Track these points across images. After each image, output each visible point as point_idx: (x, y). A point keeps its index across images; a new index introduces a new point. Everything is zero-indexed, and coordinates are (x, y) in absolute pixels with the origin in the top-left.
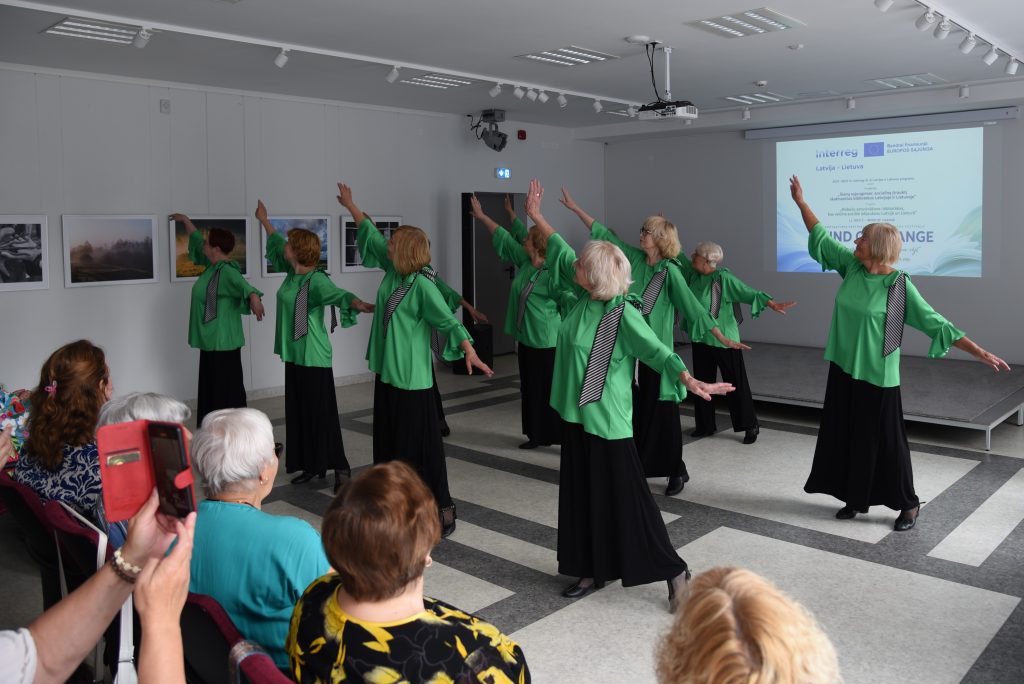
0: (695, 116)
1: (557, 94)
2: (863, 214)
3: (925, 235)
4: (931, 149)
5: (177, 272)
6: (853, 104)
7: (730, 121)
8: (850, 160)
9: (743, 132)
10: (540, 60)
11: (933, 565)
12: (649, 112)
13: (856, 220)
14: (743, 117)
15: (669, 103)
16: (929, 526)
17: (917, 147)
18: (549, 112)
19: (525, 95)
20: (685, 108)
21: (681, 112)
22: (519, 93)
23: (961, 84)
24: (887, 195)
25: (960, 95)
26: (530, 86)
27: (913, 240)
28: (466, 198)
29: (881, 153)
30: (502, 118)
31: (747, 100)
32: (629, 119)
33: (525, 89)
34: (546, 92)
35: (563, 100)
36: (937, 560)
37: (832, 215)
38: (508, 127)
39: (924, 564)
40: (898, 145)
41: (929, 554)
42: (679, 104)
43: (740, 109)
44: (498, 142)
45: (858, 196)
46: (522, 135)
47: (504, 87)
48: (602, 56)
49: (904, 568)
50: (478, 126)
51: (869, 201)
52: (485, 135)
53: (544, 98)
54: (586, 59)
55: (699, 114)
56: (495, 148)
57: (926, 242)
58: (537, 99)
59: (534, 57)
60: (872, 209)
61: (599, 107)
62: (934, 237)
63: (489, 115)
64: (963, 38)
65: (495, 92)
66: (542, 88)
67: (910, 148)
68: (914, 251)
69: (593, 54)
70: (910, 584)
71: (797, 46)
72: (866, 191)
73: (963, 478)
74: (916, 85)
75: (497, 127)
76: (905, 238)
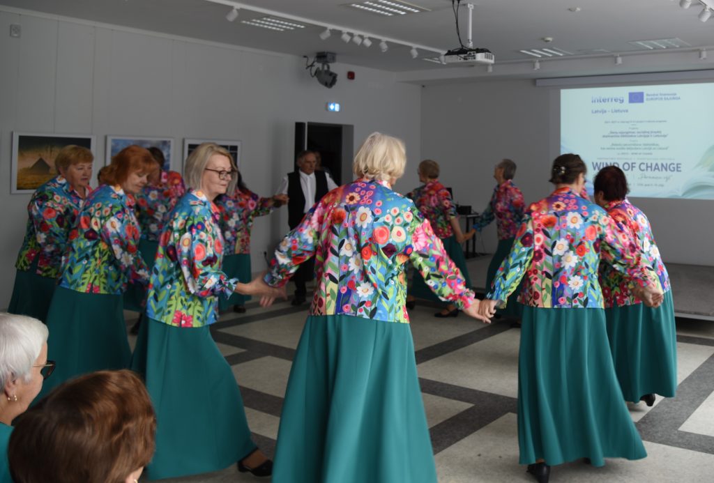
0: (492, 61)
1: (380, 41)
2: (628, 149)
3: (675, 166)
4: (679, 98)
5: (18, 184)
6: (620, 60)
7: (523, 70)
8: (617, 106)
9: (534, 81)
10: (363, 10)
11: (682, 438)
12: (454, 56)
13: (623, 154)
14: (534, 67)
15: (471, 50)
16: (680, 404)
17: (669, 97)
18: (371, 55)
19: (351, 40)
20: (483, 54)
21: (480, 57)
22: (346, 38)
23: (701, 48)
24: (645, 134)
25: (700, 57)
26: (356, 32)
27: (666, 169)
28: (299, 126)
29: (641, 100)
30: (333, 60)
31: (537, 53)
32: (441, 66)
33: (351, 35)
34: (370, 39)
35: (384, 47)
36: (687, 433)
37: (604, 149)
38: (339, 68)
39: (676, 437)
40: (654, 95)
41: (681, 429)
42: (478, 51)
43: (531, 61)
44: (329, 80)
45: (625, 134)
46: (351, 75)
47: (333, 31)
48: (416, 9)
49: (660, 443)
50: (312, 65)
51: (633, 139)
52: (318, 73)
53: (368, 43)
54: (403, 10)
55: (495, 60)
56: (326, 84)
57: (675, 172)
58: (362, 44)
59: (358, 6)
60: (634, 145)
61: (415, 53)
62: (683, 168)
63: (322, 57)
64: (701, 10)
65: (325, 36)
66: (366, 35)
67: (663, 97)
68: (667, 178)
69: (409, 6)
70: (665, 456)
71: (576, 9)
72: (630, 130)
73: (706, 362)
74: (667, 48)
75: (328, 67)
76: (660, 169)
